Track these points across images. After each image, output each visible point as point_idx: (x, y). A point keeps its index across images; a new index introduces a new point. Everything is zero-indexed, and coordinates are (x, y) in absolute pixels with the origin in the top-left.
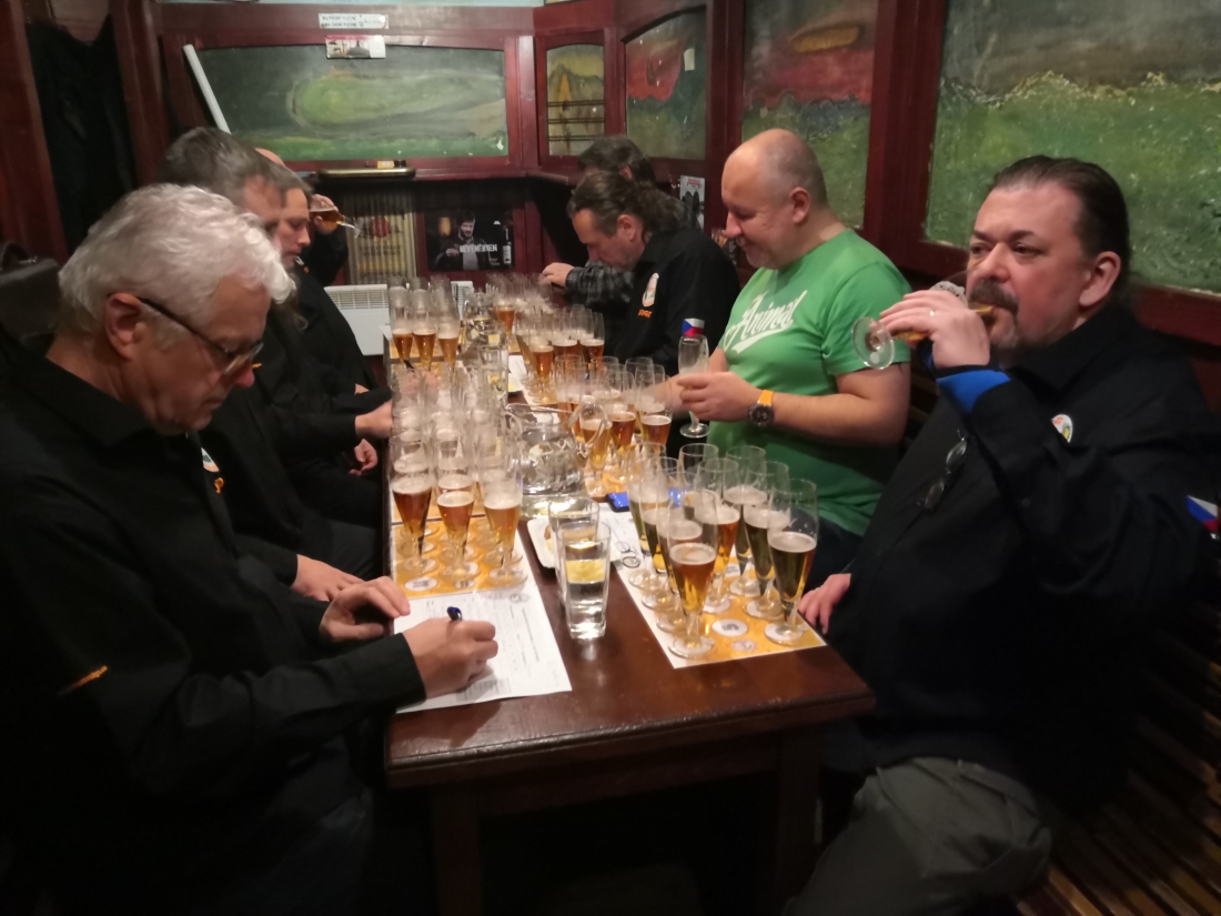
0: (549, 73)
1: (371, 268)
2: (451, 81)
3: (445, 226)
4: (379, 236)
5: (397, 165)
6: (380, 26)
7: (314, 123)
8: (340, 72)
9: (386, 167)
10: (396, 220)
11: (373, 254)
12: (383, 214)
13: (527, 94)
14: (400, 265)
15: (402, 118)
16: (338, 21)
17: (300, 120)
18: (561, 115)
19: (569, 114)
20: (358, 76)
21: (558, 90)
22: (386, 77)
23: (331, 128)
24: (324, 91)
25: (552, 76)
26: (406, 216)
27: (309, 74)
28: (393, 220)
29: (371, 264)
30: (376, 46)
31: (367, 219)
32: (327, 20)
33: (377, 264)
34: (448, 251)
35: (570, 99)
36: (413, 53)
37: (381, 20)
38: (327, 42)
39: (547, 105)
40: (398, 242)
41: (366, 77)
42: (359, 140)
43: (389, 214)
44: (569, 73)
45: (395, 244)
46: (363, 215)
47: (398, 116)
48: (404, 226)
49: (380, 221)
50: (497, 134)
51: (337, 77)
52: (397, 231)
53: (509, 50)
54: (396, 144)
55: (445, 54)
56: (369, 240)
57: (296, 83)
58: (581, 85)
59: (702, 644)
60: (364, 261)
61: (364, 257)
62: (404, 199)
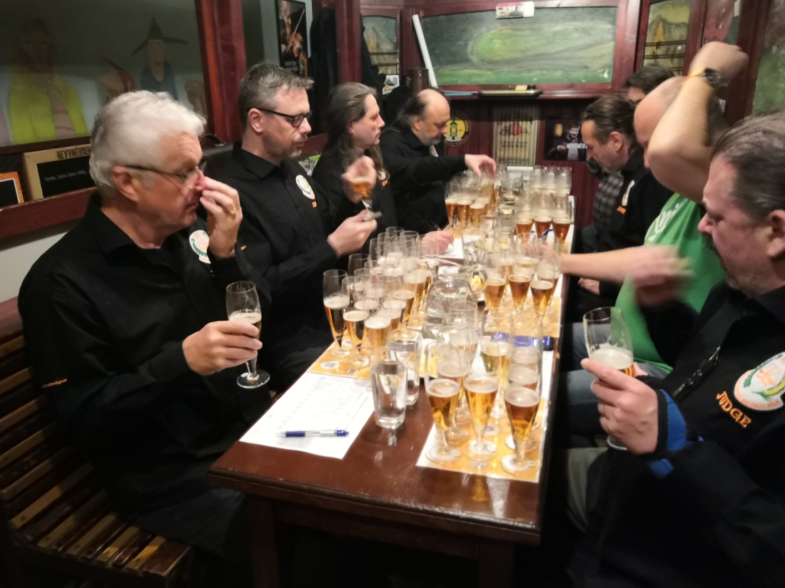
0: (650, 21)
1: (506, 155)
2: (577, 30)
3: (559, 130)
4: (514, 134)
5: (529, 88)
7: (483, 61)
8: (503, 28)
9: (521, 89)
10: (526, 124)
11: (509, 146)
12: (518, 121)
13: (631, 38)
14: (525, 154)
15: (540, 56)
17: (474, 59)
18: (654, 53)
19: (660, 51)
20: (514, 30)
21: (655, 34)
22: (533, 29)
23: (492, 63)
24: (491, 40)
25: (652, 23)
26: (533, 122)
27: (484, 30)
28: (524, 125)
29: (507, 153)
30: (528, 9)
31: (508, 123)
33: (510, 153)
34: (559, 147)
35: (662, 40)
36: (552, 12)
38: (497, 8)
39: (645, 45)
40: (526, 139)
41: (519, 30)
42: (509, 72)
43: (522, 120)
44: (664, 21)
45: (524, 141)
46: (505, 121)
47: (538, 55)
48: (531, 129)
49: (516, 125)
50: (604, 67)
51: (501, 30)
52: (526, 132)
53: (622, 5)
54: (533, 74)
55: (574, 12)
56: (507, 137)
57: (475, 35)
58: (672, 30)
59: (450, 454)
60: (502, 150)
61: (503, 148)
62: (534, 111)
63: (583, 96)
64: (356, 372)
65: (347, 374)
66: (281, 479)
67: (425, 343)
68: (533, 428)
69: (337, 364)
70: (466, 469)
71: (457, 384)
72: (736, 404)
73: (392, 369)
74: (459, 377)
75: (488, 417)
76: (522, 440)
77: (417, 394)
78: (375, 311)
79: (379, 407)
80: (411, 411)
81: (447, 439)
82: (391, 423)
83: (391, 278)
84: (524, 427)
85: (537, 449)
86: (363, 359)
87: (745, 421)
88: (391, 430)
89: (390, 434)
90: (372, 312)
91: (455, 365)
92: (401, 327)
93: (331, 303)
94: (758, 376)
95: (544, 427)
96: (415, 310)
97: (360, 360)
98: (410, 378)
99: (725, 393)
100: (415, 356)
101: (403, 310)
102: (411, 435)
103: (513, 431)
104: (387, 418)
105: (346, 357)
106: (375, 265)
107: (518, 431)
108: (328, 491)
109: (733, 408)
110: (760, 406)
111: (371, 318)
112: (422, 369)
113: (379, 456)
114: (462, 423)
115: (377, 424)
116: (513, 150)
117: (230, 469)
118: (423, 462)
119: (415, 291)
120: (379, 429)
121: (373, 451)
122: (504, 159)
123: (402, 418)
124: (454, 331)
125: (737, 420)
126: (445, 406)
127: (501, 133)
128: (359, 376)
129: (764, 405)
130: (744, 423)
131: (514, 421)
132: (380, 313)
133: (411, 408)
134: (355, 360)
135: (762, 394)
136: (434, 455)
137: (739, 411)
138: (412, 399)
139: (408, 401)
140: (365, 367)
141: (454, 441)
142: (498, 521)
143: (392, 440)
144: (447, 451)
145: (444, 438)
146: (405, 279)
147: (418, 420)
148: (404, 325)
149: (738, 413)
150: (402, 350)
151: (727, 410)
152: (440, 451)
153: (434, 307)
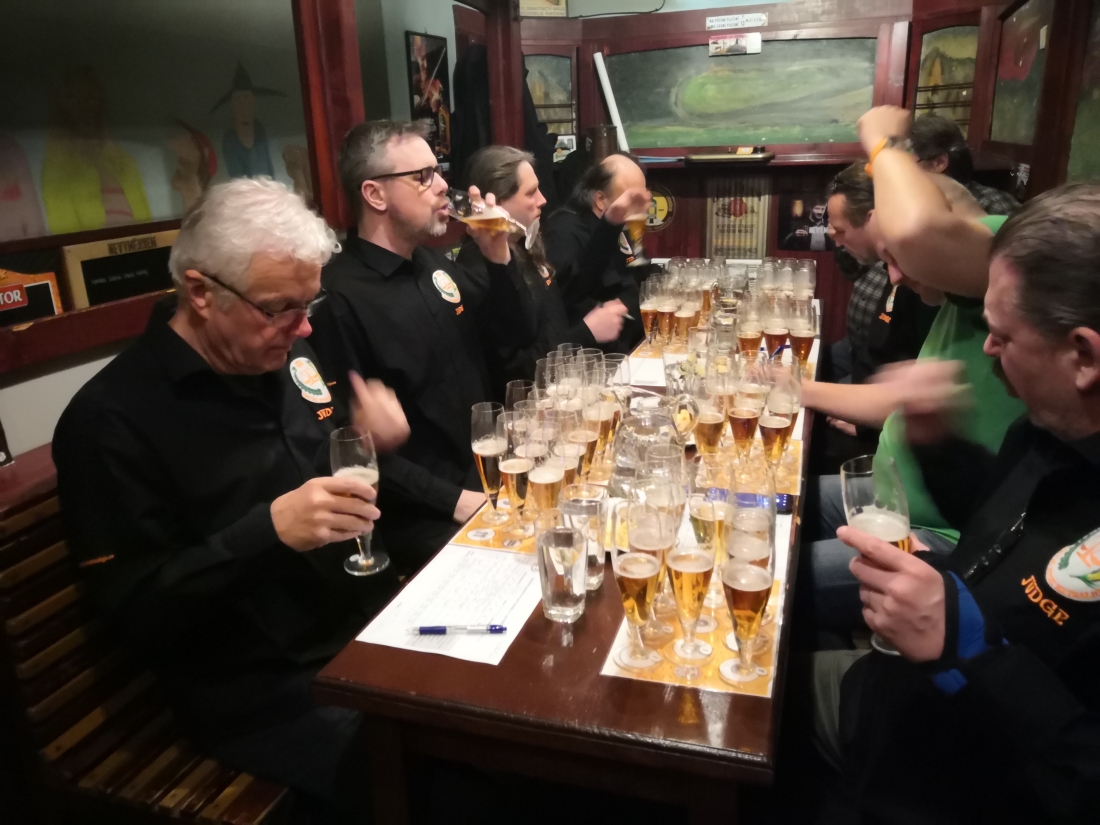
0: (923, 57)
1: (725, 244)
2: (821, 70)
3: (798, 208)
4: (735, 215)
5: (756, 151)
6: (759, 24)
7: (691, 114)
8: (720, 68)
9: (745, 153)
10: (753, 201)
11: (729, 231)
12: (741, 196)
13: (896, 80)
14: (751, 242)
15: (770, 107)
16: (723, 23)
17: (679, 111)
18: (928, 100)
19: (936, 99)
20: (734, 71)
21: (930, 74)
22: (759, 70)
23: (704, 117)
24: (703, 85)
25: (925, 60)
26: (762, 198)
27: (692, 71)
28: (750, 201)
29: (725, 240)
30: (753, 43)
31: (727, 200)
32: (713, 23)
33: (731, 241)
34: (798, 232)
35: (941, 84)
36: (787, 46)
37: (761, 19)
38: (710, 42)
39: (917, 90)
40: (752, 221)
41: (740, 71)
42: (728, 129)
43: (747, 195)
44: (943, 57)
45: (749, 223)
46: (724, 196)
47: (766, 105)
48: (760, 206)
49: (738, 202)
51: (716, 72)
52: (753, 211)
53: (883, 36)
54: (761, 131)
55: (817, 45)
56: (726, 219)
57: (681, 80)
58: (954, 68)
59: (647, 658)
60: (720, 237)
61: (720, 234)
62: (763, 183)
63: (831, 160)
64: (518, 544)
65: (504, 546)
66: (413, 693)
67: (612, 504)
68: (764, 622)
69: (490, 534)
70: (669, 679)
71: (657, 561)
72: (1048, 592)
73: (566, 539)
74: (659, 550)
75: (701, 606)
76: (747, 638)
77: (602, 575)
78: (543, 459)
79: (549, 593)
80: (592, 597)
81: (644, 637)
82: (565, 615)
83: (565, 413)
84: (750, 619)
85: (769, 651)
86: (526, 526)
87: (1060, 617)
88: (565, 625)
89: (564, 631)
90: (539, 461)
91: (654, 534)
92: (579, 481)
93: (483, 448)
94: (1078, 554)
95: (779, 621)
96: (599, 458)
97: (523, 528)
98: (591, 553)
99: (1033, 577)
100: (598, 522)
101: (582, 458)
102: (594, 632)
103: (736, 625)
104: (560, 608)
105: (503, 524)
106: (543, 395)
107: (742, 626)
108: (478, 710)
109: (1044, 598)
110: (1082, 594)
111: (537, 469)
112: (608, 539)
113: (549, 661)
114: (665, 615)
115: (546, 616)
116: (734, 236)
117: (343, 679)
118: (609, 669)
119: (599, 431)
120: (549, 623)
121: (541, 656)
122: (722, 249)
123: (580, 608)
124: (653, 487)
125: (1050, 614)
126: (640, 591)
127: (717, 214)
128: (520, 550)
129: (1087, 594)
130: (1060, 620)
131: (736, 612)
132: (550, 461)
133: (593, 595)
134: (516, 528)
135: (1084, 579)
136: (626, 659)
137: (1053, 603)
138: (595, 581)
139: (588, 585)
140: (530, 537)
141: (653, 640)
142: (714, 751)
143: (566, 639)
144: (643, 654)
145: (639, 636)
146: (584, 414)
147: (604, 612)
148: (584, 478)
149: (1051, 606)
150: (579, 514)
151: (1036, 600)
152: (633, 654)
153: (624, 453)
